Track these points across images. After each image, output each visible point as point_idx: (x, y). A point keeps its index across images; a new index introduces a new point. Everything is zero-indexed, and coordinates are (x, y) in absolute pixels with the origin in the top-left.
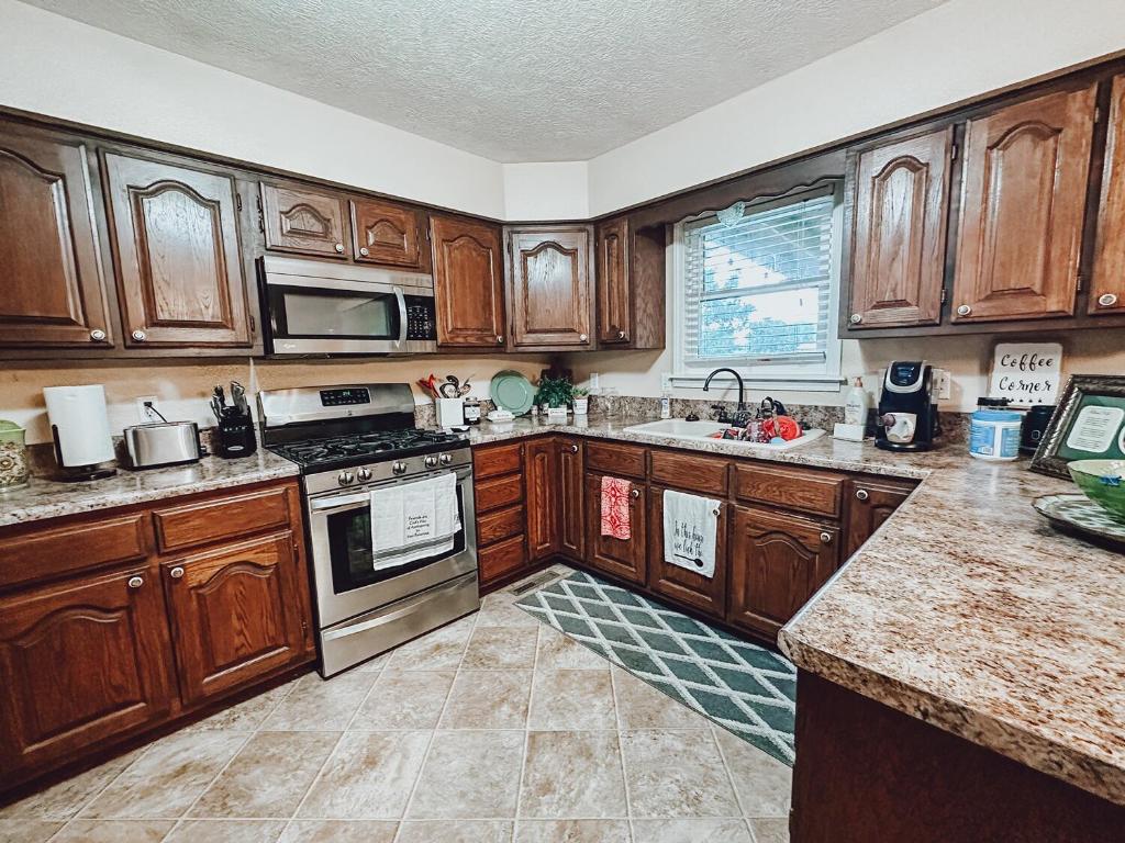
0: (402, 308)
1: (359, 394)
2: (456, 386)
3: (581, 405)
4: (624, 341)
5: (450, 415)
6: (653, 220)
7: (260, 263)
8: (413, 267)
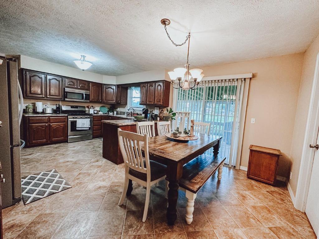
0: (84, 95)
1: (77, 107)
2: (93, 107)
3: (115, 112)
4: (119, 103)
5: (92, 111)
6: (125, 86)
7: (64, 89)
8: (87, 90)
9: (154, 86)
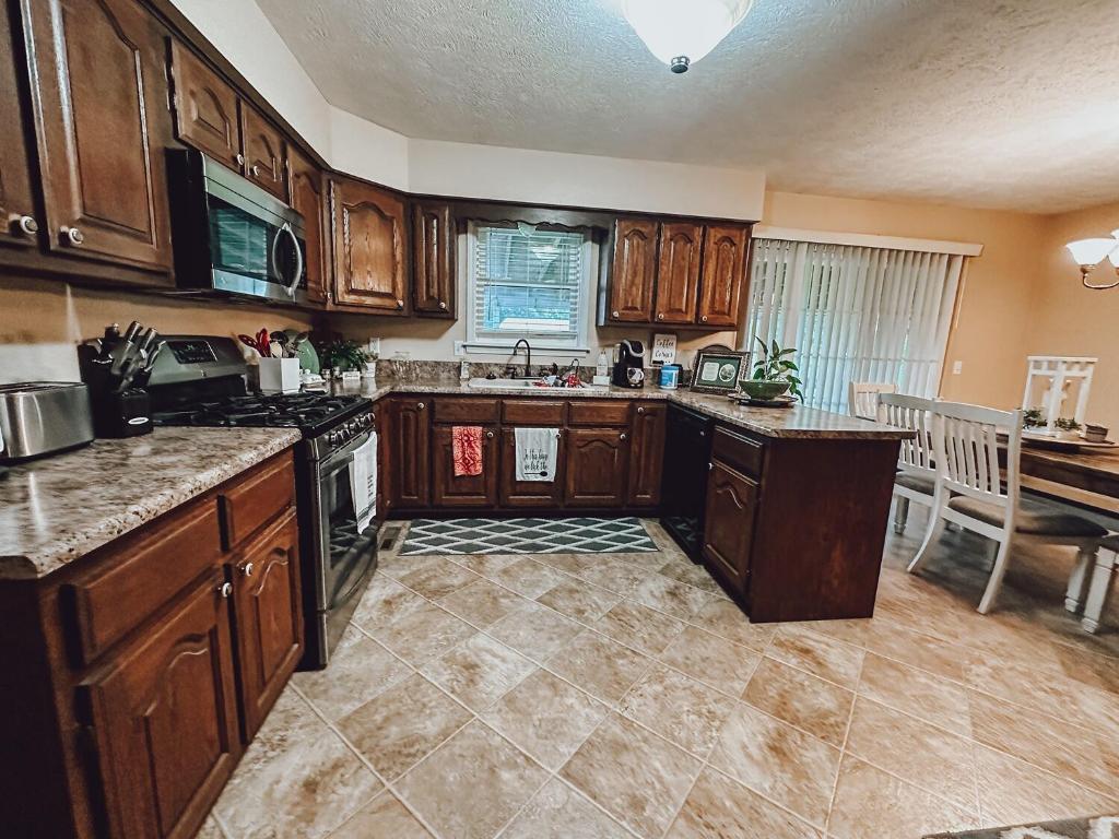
0: (298, 248)
1: (202, 349)
4: (444, 311)
9: (698, 240)
